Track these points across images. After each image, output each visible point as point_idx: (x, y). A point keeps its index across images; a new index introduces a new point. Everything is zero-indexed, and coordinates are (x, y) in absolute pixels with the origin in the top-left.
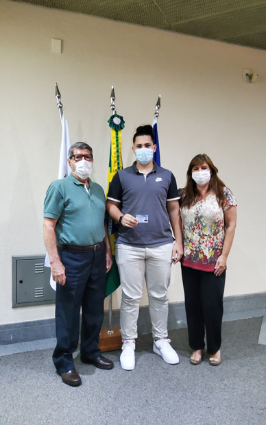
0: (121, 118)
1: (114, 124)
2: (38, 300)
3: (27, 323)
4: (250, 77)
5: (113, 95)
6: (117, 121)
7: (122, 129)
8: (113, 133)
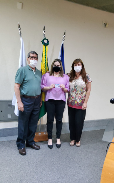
1: (44, 43)
2: (9, 119)
3: (4, 129)
5: (44, 29)
7: (48, 45)
8: (44, 47)
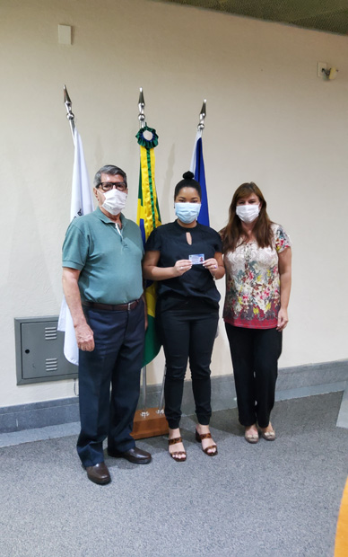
0: (153, 131)
1: (145, 140)
2: (50, 374)
3: (37, 404)
4: (327, 73)
5: (142, 100)
6: (148, 136)
7: (154, 146)
8: (144, 152)
